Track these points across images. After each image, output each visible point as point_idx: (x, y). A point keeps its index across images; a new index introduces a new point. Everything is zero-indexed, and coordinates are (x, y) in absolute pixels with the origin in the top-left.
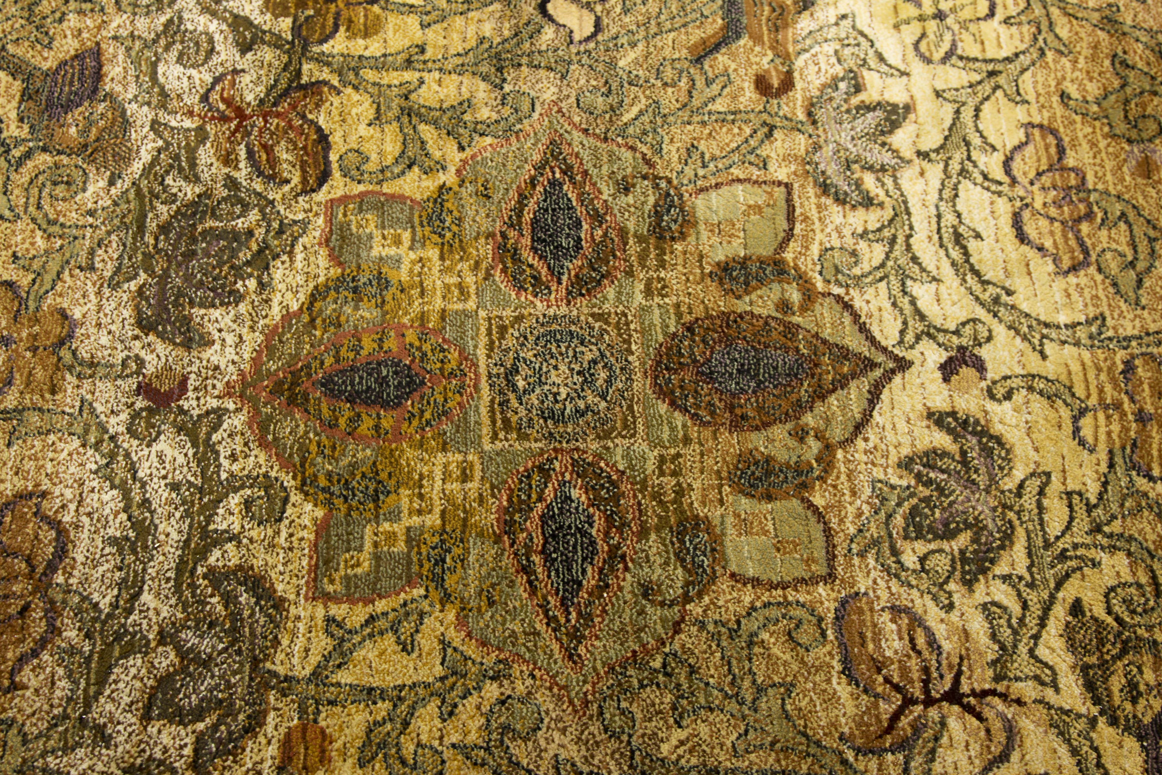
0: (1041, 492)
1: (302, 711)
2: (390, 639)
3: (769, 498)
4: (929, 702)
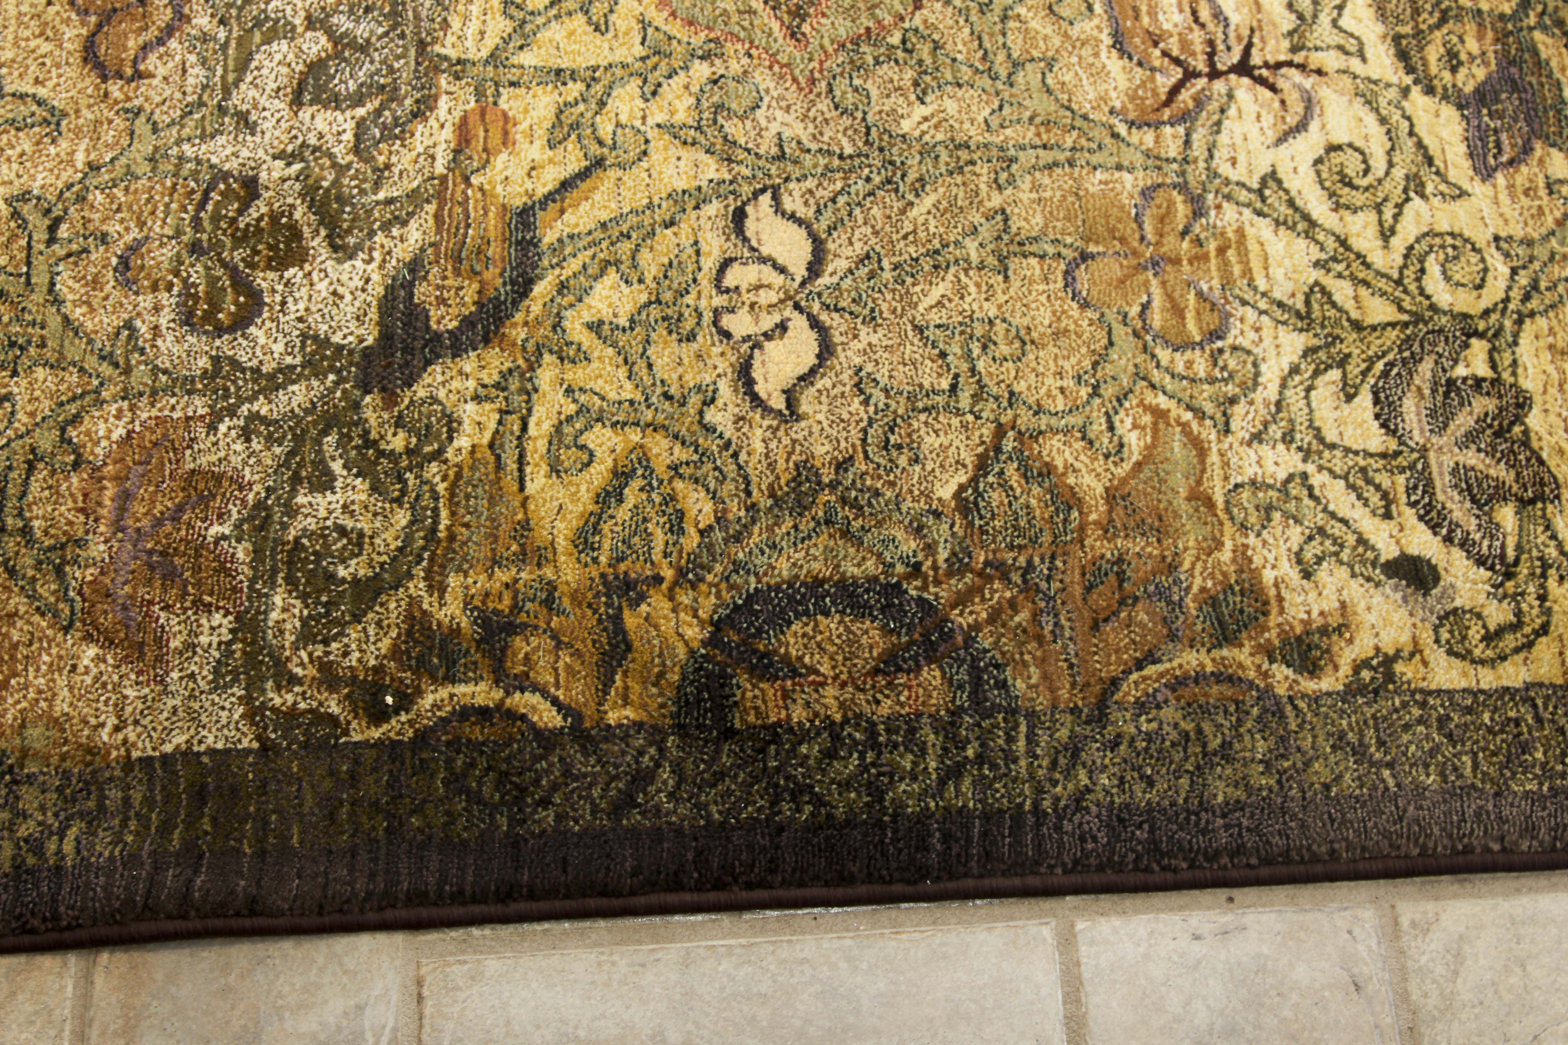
1: (479, 93)
2: (580, 19)
4: (1214, 74)
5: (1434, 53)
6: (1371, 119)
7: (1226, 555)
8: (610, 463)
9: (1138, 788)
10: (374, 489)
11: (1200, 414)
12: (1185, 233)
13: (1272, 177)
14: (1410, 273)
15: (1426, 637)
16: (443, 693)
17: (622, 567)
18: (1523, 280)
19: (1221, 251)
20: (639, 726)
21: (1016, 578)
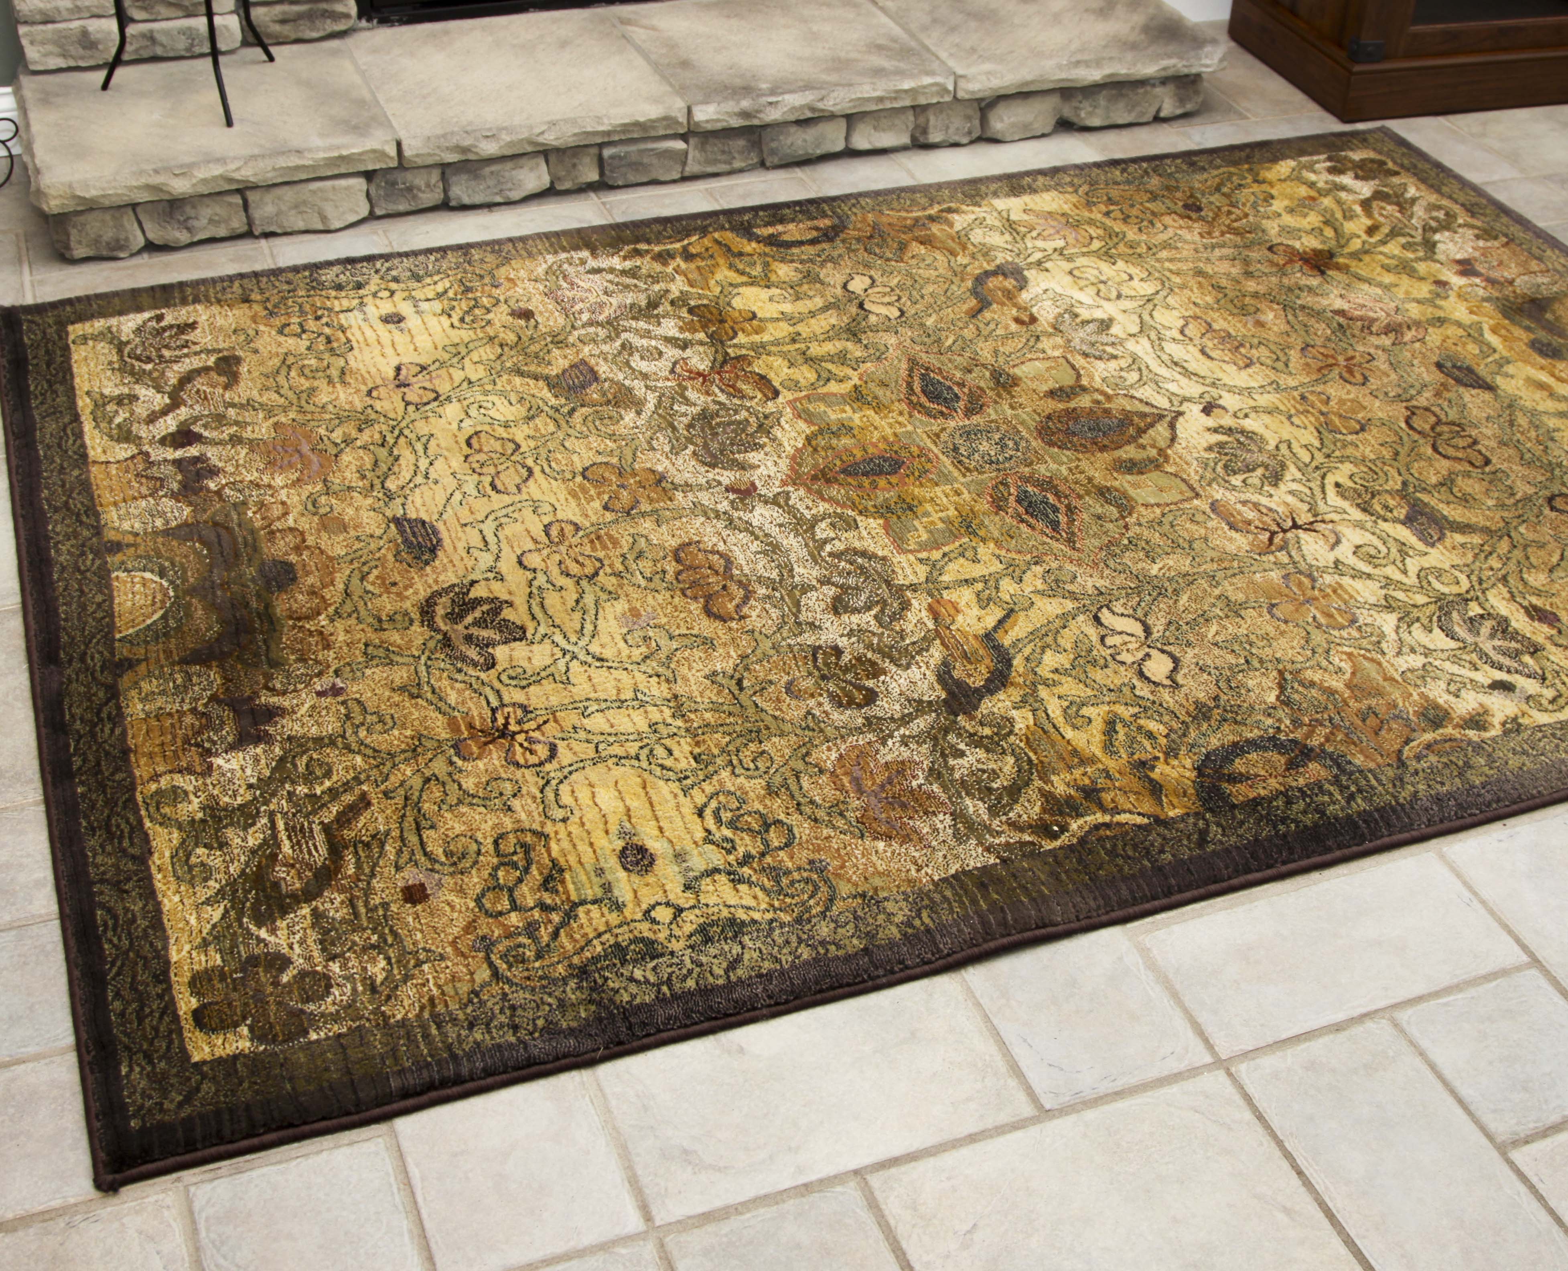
0: (1289, 447)
1: (931, 595)
2: (962, 560)
3: (1142, 473)
4: (1285, 531)
5: (1378, 508)
6: (1367, 534)
7: (1416, 697)
8: (1100, 719)
9: (1438, 786)
10: (988, 751)
11: (1369, 651)
12: (1313, 588)
13: (1337, 562)
14: (1424, 583)
15: (1525, 707)
16: (1081, 821)
17: (1136, 757)
18: (1474, 578)
19: (1335, 591)
20: (1188, 814)
21: (1327, 723)
